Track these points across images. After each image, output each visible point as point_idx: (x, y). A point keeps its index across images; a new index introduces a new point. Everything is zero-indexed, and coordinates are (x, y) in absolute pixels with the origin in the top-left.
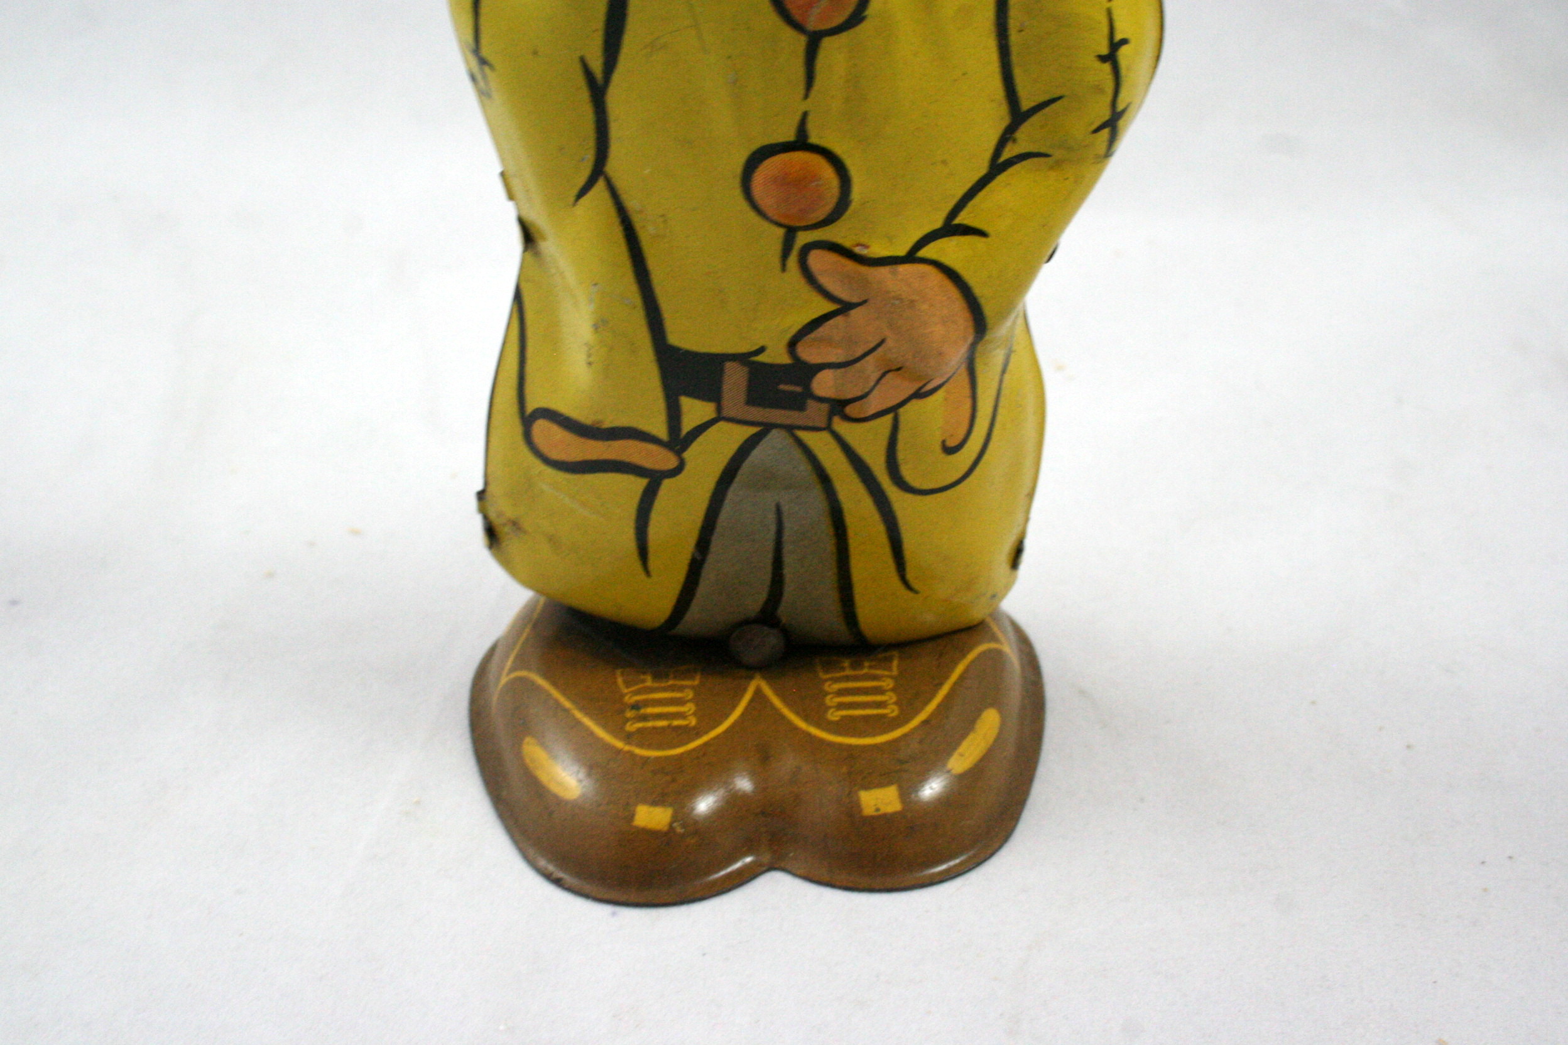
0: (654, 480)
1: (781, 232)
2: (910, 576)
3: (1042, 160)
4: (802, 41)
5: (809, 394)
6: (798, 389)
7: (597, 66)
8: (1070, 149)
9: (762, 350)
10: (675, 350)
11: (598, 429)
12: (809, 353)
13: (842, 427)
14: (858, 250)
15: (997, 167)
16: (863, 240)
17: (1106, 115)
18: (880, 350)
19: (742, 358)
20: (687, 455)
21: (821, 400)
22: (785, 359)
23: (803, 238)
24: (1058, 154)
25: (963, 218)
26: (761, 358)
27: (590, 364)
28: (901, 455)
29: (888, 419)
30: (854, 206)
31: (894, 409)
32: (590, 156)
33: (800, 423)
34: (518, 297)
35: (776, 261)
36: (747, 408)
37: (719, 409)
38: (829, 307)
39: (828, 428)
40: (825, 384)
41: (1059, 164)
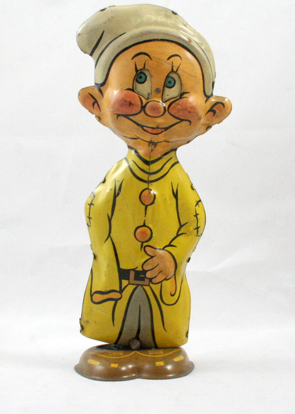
0: (116, 300)
1: (140, 243)
2: (165, 327)
3: (185, 234)
4: (144, 207)
5: (145, 277)
6: (143, 276)
7: (110, 215)
8: (190, 233)
9: (137, 268)
10: (121, 269)
11: (106, 292)
12: (146, 268)
13: (152, 285)
14: (154, 247)
15: (178, 235)
16: (155, 245)
17: (196, 227)
18: (158, 266)
19: (133, 270)
20: (123, 294)
21: (148, 278)
22: (141, 269)
23: (145, 244)
24: (188, 233)
25: (172, 244)
26: (137, 269)
27: (105, 275)
28: (163, 294)
29: (160, 284)
30: (153, 238)
31: (161, 282)
32: (108, 233)
33: (144, 284)
34: (92, 270)
35: (140, 249)
36: (134, 281)
37: (129, 282)
38: (149, 257)
39: (149, 285)
40: (149, 275)
41: (189, 235)
